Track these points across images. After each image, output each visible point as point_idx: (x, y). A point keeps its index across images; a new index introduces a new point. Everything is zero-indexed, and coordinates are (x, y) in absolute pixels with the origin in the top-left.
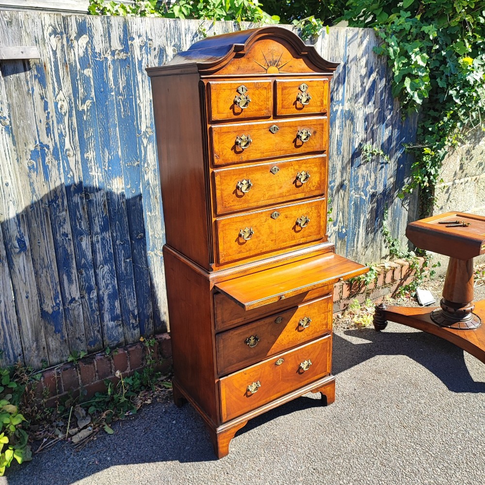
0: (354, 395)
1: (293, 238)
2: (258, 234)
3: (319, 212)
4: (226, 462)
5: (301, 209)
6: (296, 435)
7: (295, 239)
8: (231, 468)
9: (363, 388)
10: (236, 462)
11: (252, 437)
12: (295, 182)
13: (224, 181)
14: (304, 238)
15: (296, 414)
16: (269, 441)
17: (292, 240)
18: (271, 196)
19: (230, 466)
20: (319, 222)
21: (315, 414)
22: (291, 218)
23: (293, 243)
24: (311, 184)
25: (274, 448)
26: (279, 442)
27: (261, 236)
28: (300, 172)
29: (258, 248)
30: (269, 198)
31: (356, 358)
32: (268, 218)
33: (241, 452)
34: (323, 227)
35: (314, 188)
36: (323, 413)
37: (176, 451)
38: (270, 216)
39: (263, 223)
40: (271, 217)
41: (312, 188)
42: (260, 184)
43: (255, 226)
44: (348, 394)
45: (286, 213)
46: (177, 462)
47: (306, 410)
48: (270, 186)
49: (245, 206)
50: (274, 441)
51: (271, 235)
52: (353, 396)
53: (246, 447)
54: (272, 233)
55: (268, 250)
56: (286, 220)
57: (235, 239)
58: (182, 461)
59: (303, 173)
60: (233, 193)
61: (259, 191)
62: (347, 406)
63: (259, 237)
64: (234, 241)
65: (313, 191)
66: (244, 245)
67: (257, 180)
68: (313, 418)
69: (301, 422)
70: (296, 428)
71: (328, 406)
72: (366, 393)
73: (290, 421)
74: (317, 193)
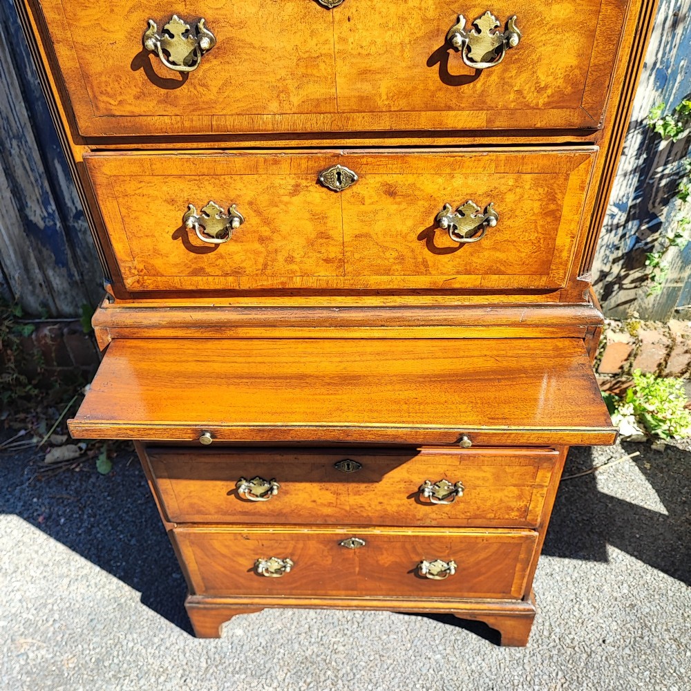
0: (589, 656)
1: (424, 268)
2: (265, 231)
3: (553, 199)
4: (205, 652)
5: (466, 176)
6: (374, 681)
7: (427, 273)
8: (201, 673)
9: (627, 651)
10: (220, 667)
11: (293, 627)
12: (439, 58)
13: (81, 13)
14: (473, 277)
15: (418, 625)
16: (314, 656)
17: (418, 273)
18: (318, 103)
19: (204, 665)
20: (550, 236)
21: (457, 653)
22: (411, 198)
23: (422, 281)
24: (524, 76)
25: (309, 680)
26: (329, 673)
27: (275, 237)
28: (473, 14)
29: (268, 271)
30: (306, 108)
31: (683, 550)
32: (304, 183)
33: (246, 648)
34: (565, 254)
35: (542, 100)
36: (478, 658)
37: (155, 571)
38: (314, 177)
39: (286, 199)
40: (319, 182)
41: (531, 97)
42: (257, 44)
43: (250, 203)
44: (576, 643)
45: (390, 179)
46: (137, 595)
47: (448, 626)
48: (312, 60)
49: (196, 124)
50: (322, 665)
51: (320, 241)
52: (585, 656)
53: (264, 644)
54: (324, 236)
55: (315, 286)
56: (390, 205)
57: (172, 230)
58: (144, 601)
59: (486, 23)
60: (135, 66)
61: (254, 72)
62: (546, 677)
63: (268, 238)
64: (169, 237)
65: (536, 108)
66: (212, 255)
67: (242, 25)
68: (444, 658)
69: (411, 652)
70: (389, 662)
71: (502, 649)
72: (622, 669)
73: (392, 636)
74: (556, 118)
